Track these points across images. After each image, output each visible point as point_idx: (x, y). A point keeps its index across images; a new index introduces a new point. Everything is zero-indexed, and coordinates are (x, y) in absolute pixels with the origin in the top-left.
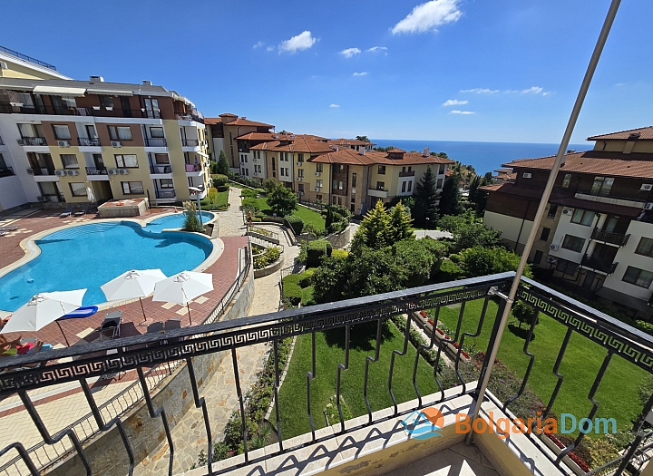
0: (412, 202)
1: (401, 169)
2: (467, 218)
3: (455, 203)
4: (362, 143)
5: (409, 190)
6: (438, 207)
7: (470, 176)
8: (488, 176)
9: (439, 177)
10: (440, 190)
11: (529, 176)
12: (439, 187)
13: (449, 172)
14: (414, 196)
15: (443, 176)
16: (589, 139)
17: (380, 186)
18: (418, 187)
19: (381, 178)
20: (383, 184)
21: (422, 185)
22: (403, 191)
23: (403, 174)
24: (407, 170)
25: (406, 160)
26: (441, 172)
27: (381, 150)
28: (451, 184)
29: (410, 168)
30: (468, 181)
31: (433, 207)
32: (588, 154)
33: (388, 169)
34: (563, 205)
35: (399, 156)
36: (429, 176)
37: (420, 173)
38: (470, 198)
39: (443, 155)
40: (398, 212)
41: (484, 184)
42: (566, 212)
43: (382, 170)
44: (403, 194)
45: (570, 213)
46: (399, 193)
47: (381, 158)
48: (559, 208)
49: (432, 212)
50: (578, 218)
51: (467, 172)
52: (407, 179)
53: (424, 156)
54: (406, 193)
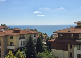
0: (26, 49)
1: (19, 37)
2: (46, 53)
3: (42, 48)
4: (4, 27)
5: (24, 44)
6: (36, 50)
7: (46, 37)
8: (52, 36)
9: (34, 38)
10: (36, 43)
11: (62, 35)
12: (35, 42)
13: (37, 36)
14: (26, 47)
15: (36, 38)
16: (75, 23)
17: (12, 44)
18: (27, 43)
19: (12, 41)
20: (13, 43)
21: (29, 42)
22: (22, 45)
23: (20, 38)
24: (22, 36)
25: (21, 33)
26: (35, 36)
27: (12, 29)
28: (39, 41)
29: (23, 36)
30: (45, 38)
31: (34, 50)
32: (76, 27)
33: (14, 37)
34: (73, 44)
35: (18, 31)
36: (30, 38)
37: (27, 37)
38: (47, 45)
39: (36, 30)
40: (19, 54)
41: (50, 39)
42: (75, 46)
43: (12, 37)
44: (22, 46)
45: (76, 46)
46: (20, 46)
47: (11, 33)
48: (73, 45)
49: (34, 52)
50: (78, 48)
51: (45, 36)
52: (23, 40)
53: (28, 31)
54: (23, 46)
